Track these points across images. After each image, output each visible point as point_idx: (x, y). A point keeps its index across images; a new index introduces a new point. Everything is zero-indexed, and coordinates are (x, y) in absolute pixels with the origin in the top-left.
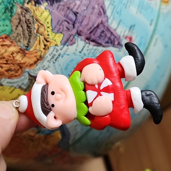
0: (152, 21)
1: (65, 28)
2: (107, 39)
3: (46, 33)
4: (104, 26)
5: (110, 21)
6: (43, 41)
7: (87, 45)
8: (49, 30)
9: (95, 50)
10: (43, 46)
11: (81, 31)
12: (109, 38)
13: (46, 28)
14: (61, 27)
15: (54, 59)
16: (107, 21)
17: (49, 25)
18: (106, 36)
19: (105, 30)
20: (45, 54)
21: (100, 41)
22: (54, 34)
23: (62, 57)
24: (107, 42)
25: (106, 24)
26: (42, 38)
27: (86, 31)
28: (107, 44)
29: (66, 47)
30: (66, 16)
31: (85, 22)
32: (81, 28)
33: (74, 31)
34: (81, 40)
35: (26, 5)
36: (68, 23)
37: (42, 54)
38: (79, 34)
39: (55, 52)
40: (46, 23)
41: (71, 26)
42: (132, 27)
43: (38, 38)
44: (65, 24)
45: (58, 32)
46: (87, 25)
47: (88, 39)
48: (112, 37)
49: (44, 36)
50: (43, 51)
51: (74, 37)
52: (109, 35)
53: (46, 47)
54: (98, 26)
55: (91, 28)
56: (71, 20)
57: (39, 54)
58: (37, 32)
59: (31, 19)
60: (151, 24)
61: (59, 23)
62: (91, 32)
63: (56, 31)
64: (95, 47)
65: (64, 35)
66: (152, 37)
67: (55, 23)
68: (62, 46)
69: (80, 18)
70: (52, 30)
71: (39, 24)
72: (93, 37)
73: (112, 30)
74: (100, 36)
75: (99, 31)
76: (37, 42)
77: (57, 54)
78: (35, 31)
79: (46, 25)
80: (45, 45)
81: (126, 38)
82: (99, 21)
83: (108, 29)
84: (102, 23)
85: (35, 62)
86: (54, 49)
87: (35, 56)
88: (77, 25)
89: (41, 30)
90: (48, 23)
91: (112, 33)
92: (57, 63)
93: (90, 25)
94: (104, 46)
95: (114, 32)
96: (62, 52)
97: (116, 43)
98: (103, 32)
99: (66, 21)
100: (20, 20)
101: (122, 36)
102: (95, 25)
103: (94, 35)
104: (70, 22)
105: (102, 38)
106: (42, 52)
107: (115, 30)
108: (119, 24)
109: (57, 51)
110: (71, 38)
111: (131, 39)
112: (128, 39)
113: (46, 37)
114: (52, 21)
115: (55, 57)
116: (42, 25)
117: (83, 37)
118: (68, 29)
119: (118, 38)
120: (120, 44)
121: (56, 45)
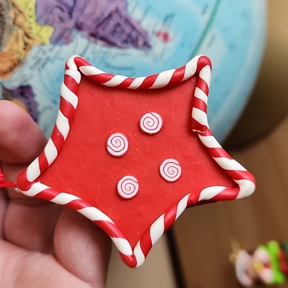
0: (206, 7)
1: (57, 19)
2: (124, 37)
3: (26, 25)
4: (121, 16)
5: (130, 8)
6: (23, 38)
7: (92, 45)
8: (32, 20)
9: (105, 53)
10: (21, 44)
11: (82, 24)
12: (129, 36)
13: (28, 18)
14: (51, 16)
15: (39, 66)
16: (126, 7)
17: (32, 13)
18: (123, 31)
19: (122, 23)
20: (25, 56)
21: (113, 39)
22: (39, 27)
23: (53, 62)
24: (125, 42)
25: (124, 13)
26: (21, 32)
27: (90, 24)
28: (125, 45)
29: (57, 48)
31: (89, 10)
32: (82, 19)
33: (71, 24)
34: (83, 36)
36: (62, 10)
37: (22, 57)
38: (79, 27)
39: (41, 55)
40: (28, 10)
41: (65, 15)
42: (168, 18)
43: (15, 32)
44: (57, 11)
45: (47, 23)
46: (92, 14)
47: (94, 35)
48: (134, 34)
49: (24, 30)
50: (23, 52)
51: (70, 33)
52: (128, 30)
53: (27, 46)
54: (110, 16)
55: (98, 19)
56: (66, 5)
57: (16, 56)
58: (14, 22)
59: (4, 3)
60: (204, 12)
61: (48, 10)
62: (98, 26)
63: (42, 21)
64: (106, 49)
65: (55, 28)
66: (204, 33)
67: (40, 10)
68: (51, 46)
69: (80, 3)
70: (37, 21)
71: (17, 12)
72: (101, 32)
73: (133, 22)
74: (114, 32)
75: (112, 24)
76: (12, 39)
77: (44, 57)
78: (11, 22)
79: (27, 12)
80: (26, 44)
81: (158, 34)
82: (112, 7)
83: (128, 21)
84: (117, 11)
85: (11, 69)
86: (40, 49)
87: (12, 60)
88: (76, 14)
89: (20, 20)
90: (30, 9)
91: (133, 28)
92: (44, 72)
93: (98, 13)
94: (120, 47)
95: (137, 26)
96: (51, 55)
97: (141, 42)
98: (118, 25)
99: (58, 7)
101: (150, 31)
102: (106, 14)
103: (104, 29)
104: (65, 9)
105: (117, 35)
106: (21, 53)
107: (139, 23)
108: (145, 13)
109: (44, 53)
110: (67, 34)
111: (166, 37)
112: (161, 38)
113: (28, 31)
114: (36, 7)
115: (42, 63)
116: (21, 12)
117: (86, 33)
118: (62, 20)
119: (144, 35)
120: (147, 45)
121: (43, 44)
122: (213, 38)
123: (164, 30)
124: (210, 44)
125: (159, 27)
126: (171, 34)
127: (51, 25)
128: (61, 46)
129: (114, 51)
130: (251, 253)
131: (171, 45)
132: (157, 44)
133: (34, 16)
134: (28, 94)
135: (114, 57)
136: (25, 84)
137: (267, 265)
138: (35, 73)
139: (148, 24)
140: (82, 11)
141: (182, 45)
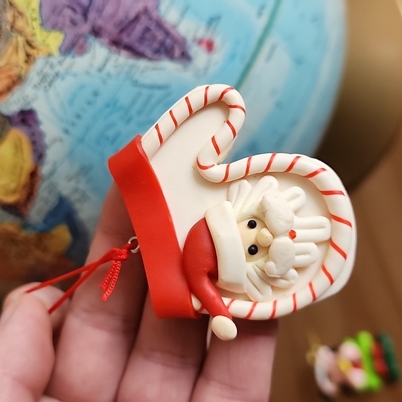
0: (262, 8)
1: (68, 23)
2: (156, 45)
3: (28, 30)
4: (151, 19)
5: (163, 8)
6: (24, 47)
7: (114, 57)
8: (36, 24)
9: (132, 66)
10: (22, 56)
11: (100, 28)
12: (162, 44)
13: (30, 21)
14: (60, 19)
15: (46, 84)
16: (157, 7)
17: (36, 15)
18: (154, 38)
19: (153, 27)
20: (27, 72)
21: (141, 48)
22: (45, 34)
23: (63, 79)
24: (157, 52)
25: (154, 15)
26: (21, 40)
27: (110, 28)
28: (156, 56)
29: (68, 60)
31: (109, 10)
32: (100, 22)
33: (85, 28)
34: (102, 45)
36: (74, 10)
37: (23, 73)
38: (96, 32)
39: (47, 70)
40: (30, 10)
41: (78, 17)
42: (213, 21)
43: (14, 40)
44: (68, 12)
45: (55, 27)
46: (113, 15)
47: (116, 43)
48: (168, 42)
49: (25, 37)
50: (24, 66)
51: (85, 42)
52: (160, 36)
53: (29, 58)
54: (137, 18)
55: (121, 23)
56: (79, 4)
57: (15, 71)
58: (12, 27)
61: (56, 11)
62: (122, 31)
63: (49, 25)
64: (132, 61)
65: (66, 35)
67: (46, 10)
68: (61, 58)
70: (42, 25)
71: (16, 14)
72: (126, 39)
73: (168, 26)
74: (142, 39)
75: (139, 28)
76: (10, 50)
77: (51, 72)
78: (8, 27)
79: (28, 14)
80: (28, 55)
81: (200, 42)
82: (139, 7)
83: (160, 25)
84: (146, 11)
85: (9, 89)
86: (47, 62)
87: (10, 77)
88: (92, 15)
89: (20, 23)
90: (33, 10)
91: (167, 33)
92: (51, 92)
93: (121, 15)
94: (150, 59)
95: (172, 31)
96: (61, 69)
97: (177, 53)
98: (147, 30)
99: (69, 7)
101: (189, 38)
102: (132, 15)
103: (129, 35)
104: (78, 9)
105: (147, 43)
106: (22, 68)
107: (175, 27)
108: (183, 14)
109: (52, 66)
110: (81, 41)
111: (210, 46)
112: (204, 47)
113: (30, 39)
114: (40, 7)
115: (49, 80)
116: (21, 14)
117: (105, 40)
118: (74, 23)
119: (182, 43)
120: (185, 57)
121: (50, 55)
122: (273, 48)
123: (208, 36)
124: (269, 57)
125: (201, 33)
126: (217, 42)
127: (61, 30)
128: (73, 57)
129: (142, 63)
130: (335, 349)
131: (218, 56)
132: (199, 56)
133: (38, 18)
134: (31, 122)
135: (142, 72)
136: (28, 108)
137: (356, 364)
138: (40, 93)
139: (187, 28)
140: (100, 11)
141: (232, 57)
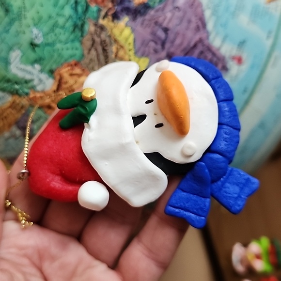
0: (270, 32)
1: (152, 51)
4: (203, 45)
5: (211, 37)
8: (132, 53)
11: (173, 54)
13: (127, 51)
14: (147, 49)
16: (208, 37)
17: (131, 47)
18: (206, 58)
19: (205, 51)
22: (137, 59)
25: (206, 42)
27: (179, 53)
30: (154, 34)
31: (178, 41)
32: (172, 50)
33: (164, 54)
35: (101, 22)
36: (156, 43)
38: (170, 56)
40: (127, 44)
41: (159, 47)
42: (241, 44)
44: (152, 44)
45: (144, 55)
46: (181, 44)
48: (215, 59)
52: (209, 56)
54: (195, 46)
55: (185, 49)
56: (159, 38)
58: (116, 56)
59: (108, 40)
60: (268, 37)
61: (144, 44)
62: (186, 54)
63: (140, 54)
65: (151, 59)
66: (269, 55)
67: (138, 44)
69: (171, 36)
70: (136, 53)
71: (119, 47)
73: (214, 49)
74: (199, 58)
75: (197, 52)
78: (113, 56)
79: (127, 47)
81: (234, 58)
82: (197, 38)
83: (209, 49)
84: (201, 41)
88: (167, 45)
89: (121, 53)
90: (129, 44)
91: (214, 54)
93: (185, 44)
95: (217, 53)
97: (220, 66)
98: (202, 53)
99: (153, 41)
100: (94, 41)
101: (227, 56)
102: (192, 44)
104: (158, 41)
107: (219, 49)
108: (224, 39)
111: (239, 60)
112: (236, 61)
114: (135, 41)
116: (122, 47)
118: (156, 51)
119: (222, 60)
120: (225, 69)
123: (238, 54)
125: (235, 52)
126: (244, 57)
127: (147, 56)
130: (246, 245)
131: (245, 67)
132: (233, 67)
133: (133, 49)
139: (226, 50)
140: (173, 42)
141: (252, 67)
